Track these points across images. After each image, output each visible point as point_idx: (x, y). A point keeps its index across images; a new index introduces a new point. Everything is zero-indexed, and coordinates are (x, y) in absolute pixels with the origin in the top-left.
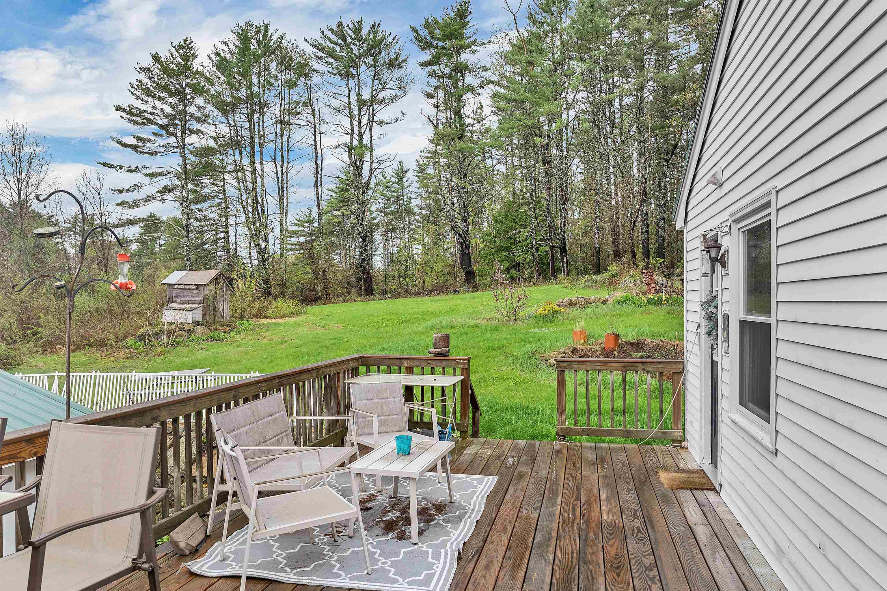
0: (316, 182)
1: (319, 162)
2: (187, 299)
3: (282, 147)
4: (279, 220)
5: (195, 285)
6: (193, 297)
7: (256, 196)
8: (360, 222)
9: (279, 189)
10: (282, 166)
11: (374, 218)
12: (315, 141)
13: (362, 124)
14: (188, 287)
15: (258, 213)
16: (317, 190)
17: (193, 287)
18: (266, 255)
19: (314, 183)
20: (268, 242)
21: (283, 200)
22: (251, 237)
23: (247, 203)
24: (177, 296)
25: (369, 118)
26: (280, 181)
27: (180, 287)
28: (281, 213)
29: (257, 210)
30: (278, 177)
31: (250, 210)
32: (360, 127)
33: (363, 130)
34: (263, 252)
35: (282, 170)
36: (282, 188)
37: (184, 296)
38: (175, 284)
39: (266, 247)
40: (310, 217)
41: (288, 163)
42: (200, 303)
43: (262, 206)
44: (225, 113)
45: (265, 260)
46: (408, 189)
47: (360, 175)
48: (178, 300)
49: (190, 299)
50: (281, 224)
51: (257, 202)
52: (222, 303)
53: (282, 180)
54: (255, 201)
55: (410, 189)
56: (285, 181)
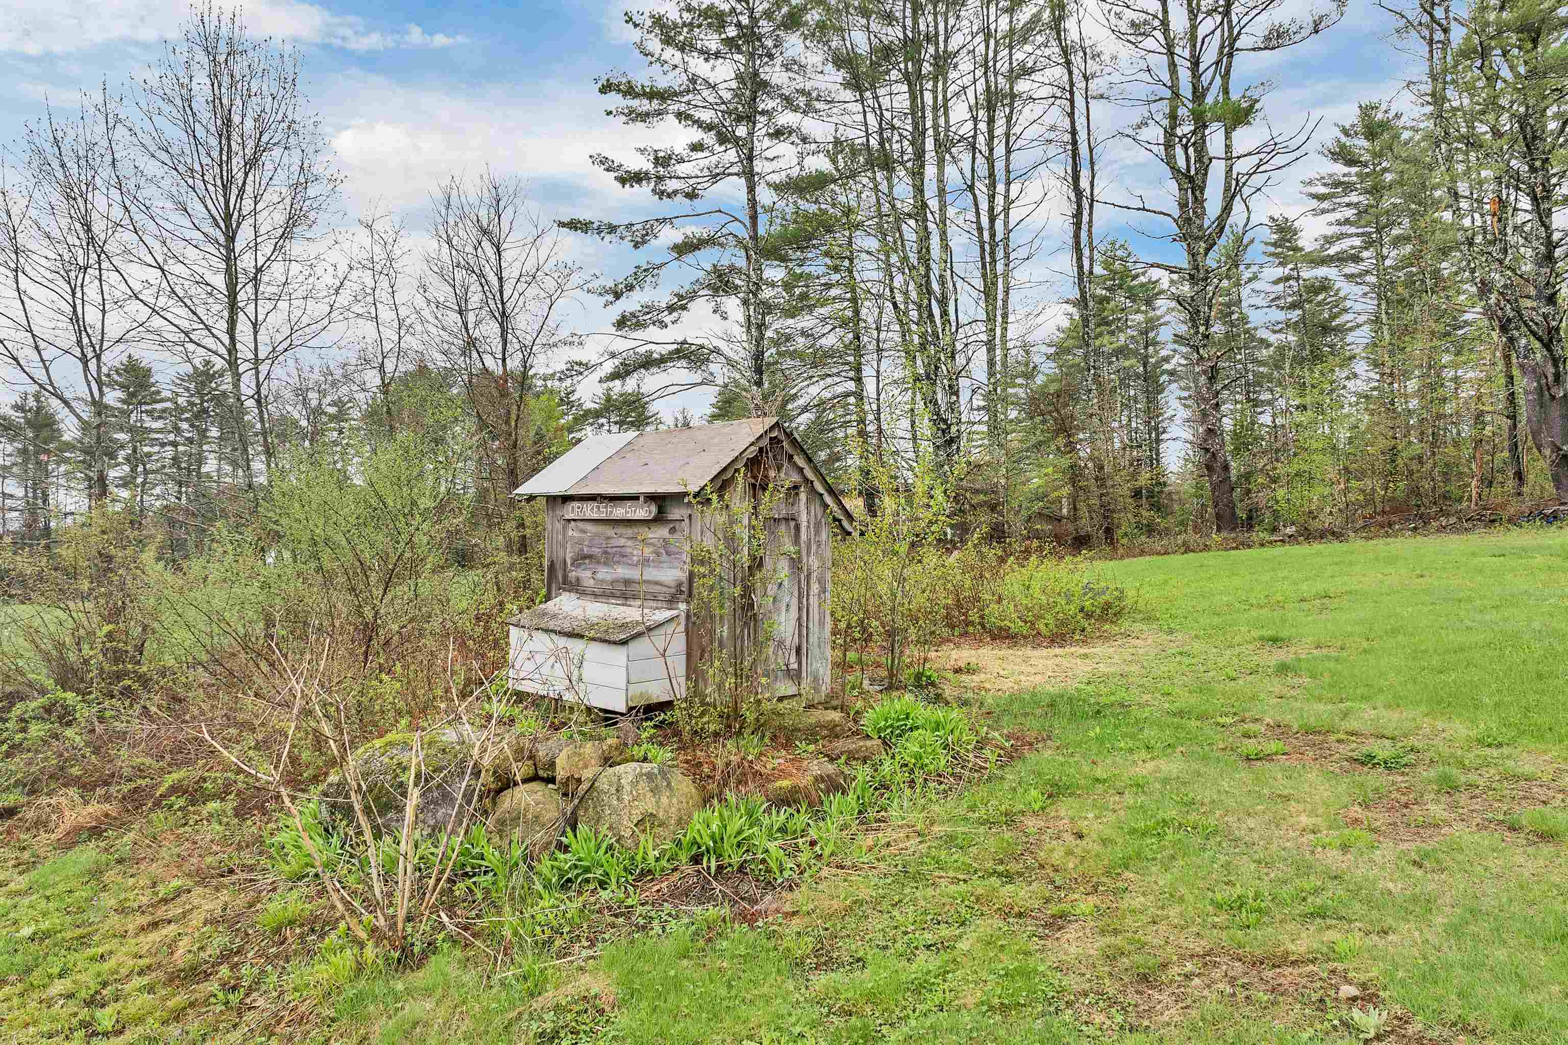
0: (1077, 236)
1: (1084, 183)
2: (622, 572)
3: (991, 150)
4: (984, 337)
5: (652, 498)
6: (645, 562)
7: (927, 276)
8: (1202, 329)
9: (983, 258)
10: (992, 198)
11: (1167, 359)
12: (1074, 133)
13: (1202, 67)
14: (619, 512)
15: (933, 321)
16: (1080, 259)
17: (643, 512)
18: (954, 429)
19: (1071, 241)
20: (957, 394)
21: (995, 284)
22: (917, 379)
23: (906, 293)
24: (582, 558)
25: (1222, 47)
26: (986, 236)
27: (590, 510)
28: (990, 319)
29: (931, 316)
30: (980, 229)
31: (914, 314)
32: (1196, 75)
33: (1205, 79)
34: (945, 421)
35: (991, 209)
36: (993, 253)
37: (609, 558)
38: (566, 499)
39: (952, 407)
40: (1027, 365)
41: (1008, 183)
42: (672, 601)
43: (943, 302)
44: (855, 84)
45: (951, 441)
46: (1250, 286)
47: (1199, 201)
48: (585, 575)
49: (633, 574)
50: (990, 346)
51: (930, 292)
52: (789, 598)
53: (993, 235)
54: (925, 288)
55: (1257, 285)
56: (999, 236)
